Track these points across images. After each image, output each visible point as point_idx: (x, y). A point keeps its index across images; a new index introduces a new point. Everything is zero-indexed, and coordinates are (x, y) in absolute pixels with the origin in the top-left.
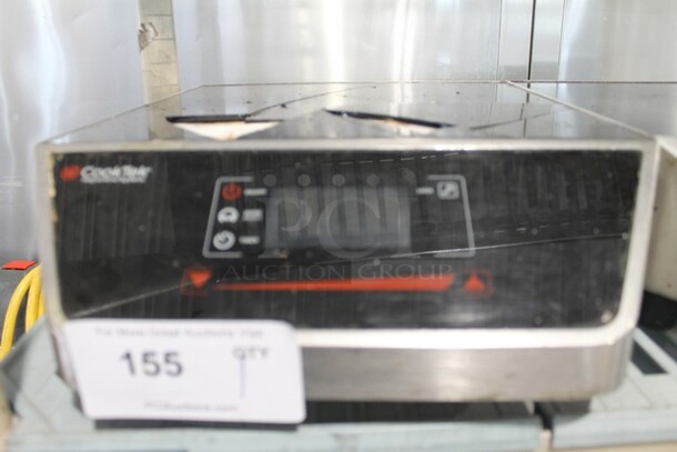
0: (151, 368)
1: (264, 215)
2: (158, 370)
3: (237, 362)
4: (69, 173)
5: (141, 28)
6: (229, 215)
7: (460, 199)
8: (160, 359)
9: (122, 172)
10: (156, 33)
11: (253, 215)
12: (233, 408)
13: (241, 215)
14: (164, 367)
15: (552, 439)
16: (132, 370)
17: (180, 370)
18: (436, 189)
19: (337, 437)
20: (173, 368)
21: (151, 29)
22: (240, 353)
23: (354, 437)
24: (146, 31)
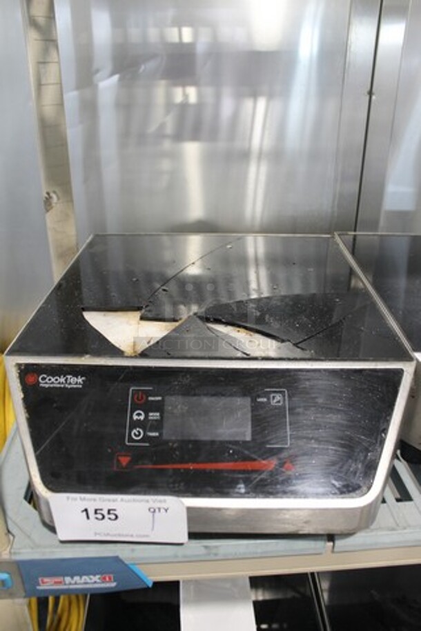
0: (100, 517)
1: (162, 416)
2: (104, 517)
3: (151, 514)
4: (30, 379)
5: (46, 196)
6: (139, 416)
7: (285, 408)
8: (105, 512)
9: (66, 380)
10: (58, 198)
11: (154, 416)
12: (147, 536)
13: (147, 416)
14: (107, 516)
15: (334, 546)
16: (88, 517)
17: (117, 517)
18: (269, 399)
19: (206, 547)
20: (113, 517)
21: (54, 196)
22: (152, 510)
23: (216, 547)
24: (51, 197)
